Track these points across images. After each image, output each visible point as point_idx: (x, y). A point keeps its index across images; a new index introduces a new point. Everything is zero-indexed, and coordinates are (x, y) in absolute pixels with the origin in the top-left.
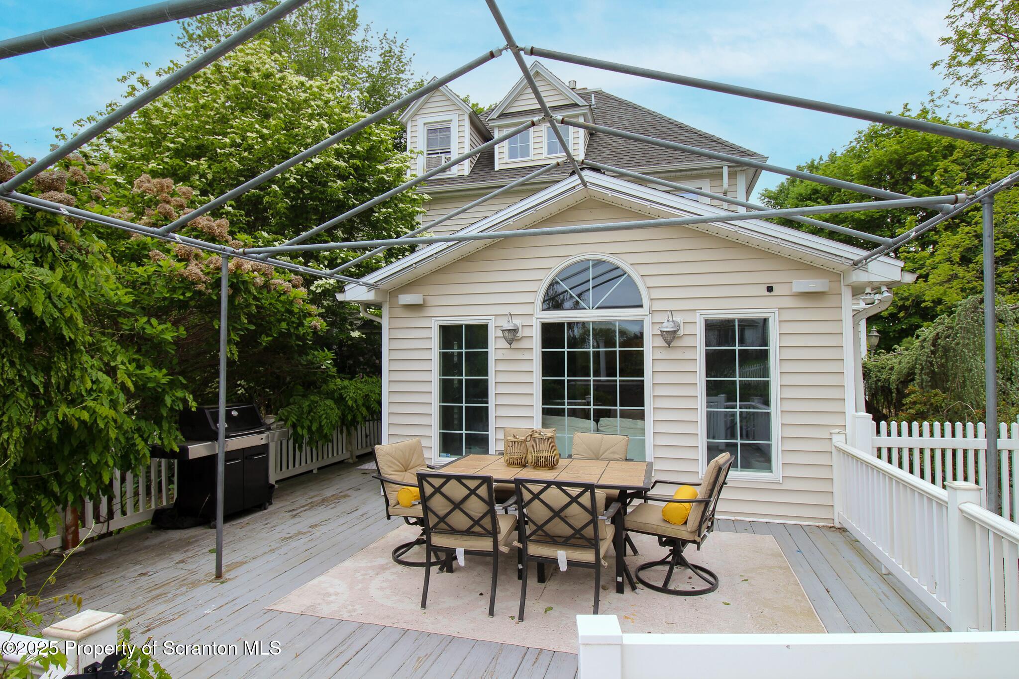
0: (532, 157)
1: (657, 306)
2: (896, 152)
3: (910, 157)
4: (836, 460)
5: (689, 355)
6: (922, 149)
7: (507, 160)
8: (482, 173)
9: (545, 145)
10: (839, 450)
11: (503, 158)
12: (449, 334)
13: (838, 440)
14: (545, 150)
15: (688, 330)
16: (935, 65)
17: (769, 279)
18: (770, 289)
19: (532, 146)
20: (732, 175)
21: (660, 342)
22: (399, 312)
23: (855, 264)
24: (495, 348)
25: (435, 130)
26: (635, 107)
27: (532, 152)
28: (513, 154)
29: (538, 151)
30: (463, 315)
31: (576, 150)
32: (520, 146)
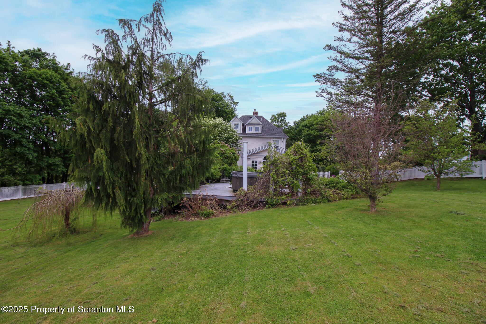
8: (244, 133)
11: (247, 131)
12: (253, 162)
24: (258, 163)
28: (249, 130)
29: (254, 131)
30: (255, 160)
31: (260, 131)
32: (251, 129)
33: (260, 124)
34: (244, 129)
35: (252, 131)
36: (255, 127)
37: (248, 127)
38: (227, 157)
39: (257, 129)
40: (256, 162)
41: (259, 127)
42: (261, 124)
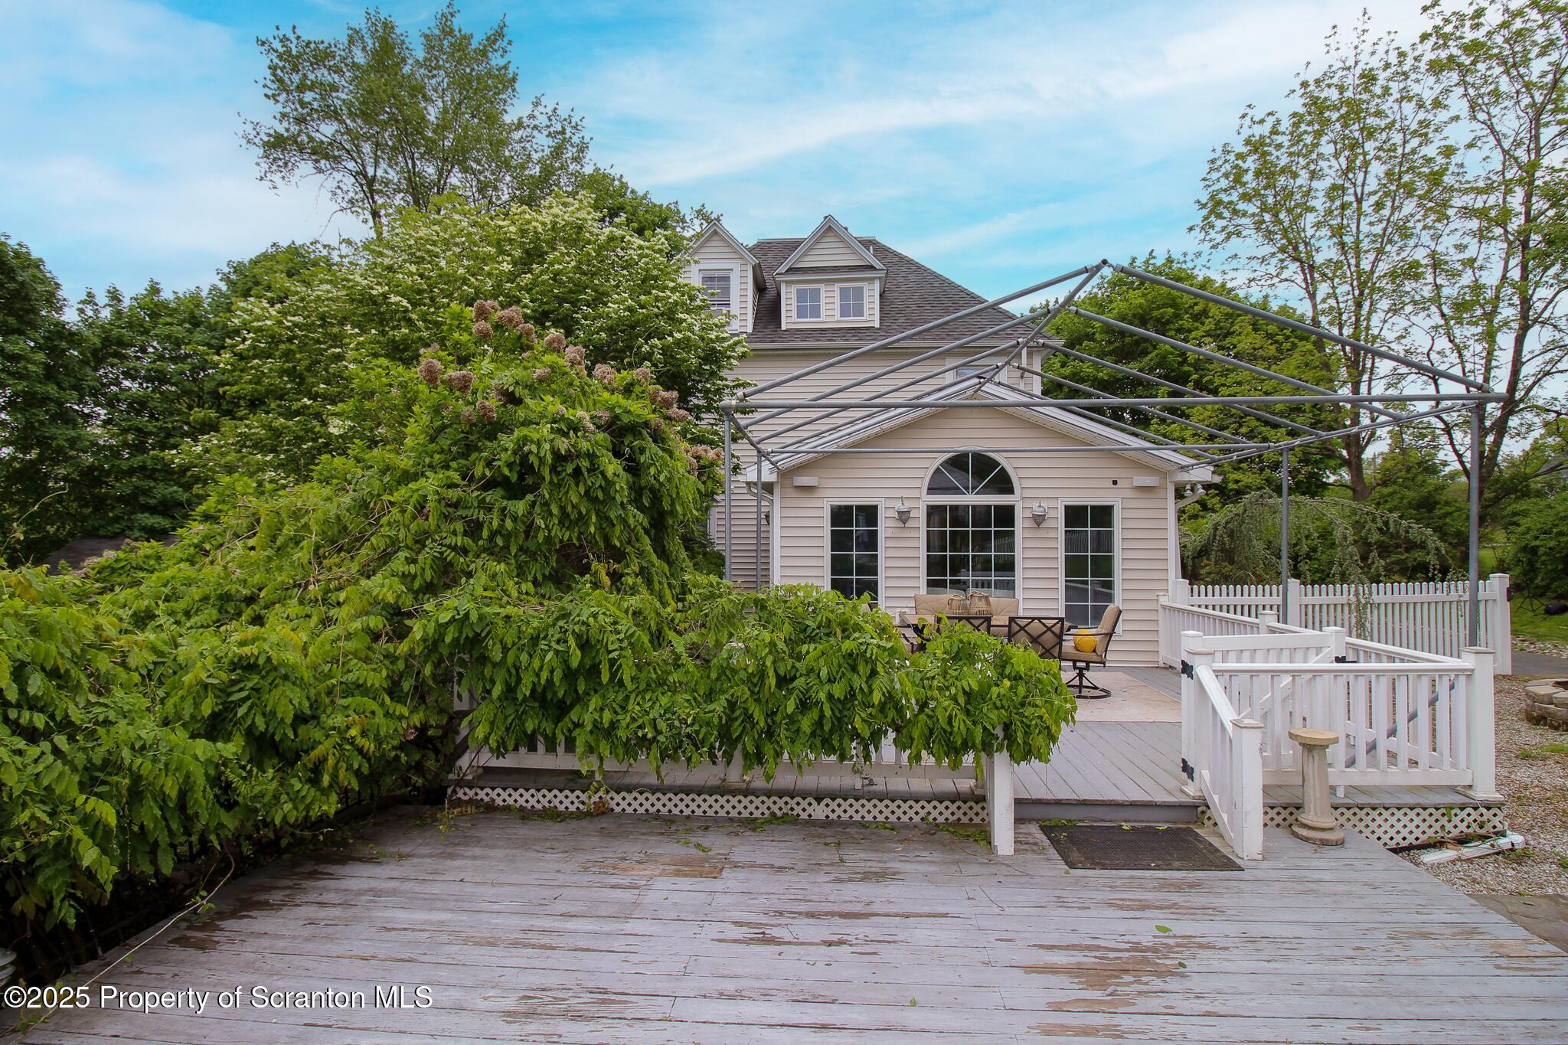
0: (823, 318)
1: (1027, 493)
2: (1141, 306)
3: (1155, 313)
4: (1161, 617)
5: (1052, 535)
6: (1165, 306)
7: (795, 319)
8: (768, 331)
9: (837, 307)
10: (1164, 607)
11: (789, 318)
12: (841, 515)
13: (1164, 600)
14: (837, 312)
15: (1051, 514)
16: (1191, 229)
17: (1114, 474)
18: (1115, 483)
19: (823, 307)
20: (1030, 355)
21: (1030, 524)
22: (790, 492)
23: (1182, 467)
24: (885, 527)
25: (712, 279)
26: (919, 267)
27: (823, 313)
28: (801, 314)
29: (830, 312)
30: (854, 497)
31: (871, 315)
32: (809, 305)
33: (871, 267)
34: (768, 310)
35: (816, 313)
36: (837, 287)
37: (794, 288)
38: (524, 465)
39: (851, 304)
40: (869, 514)
41: (866, 286)
42: (877, 264)
